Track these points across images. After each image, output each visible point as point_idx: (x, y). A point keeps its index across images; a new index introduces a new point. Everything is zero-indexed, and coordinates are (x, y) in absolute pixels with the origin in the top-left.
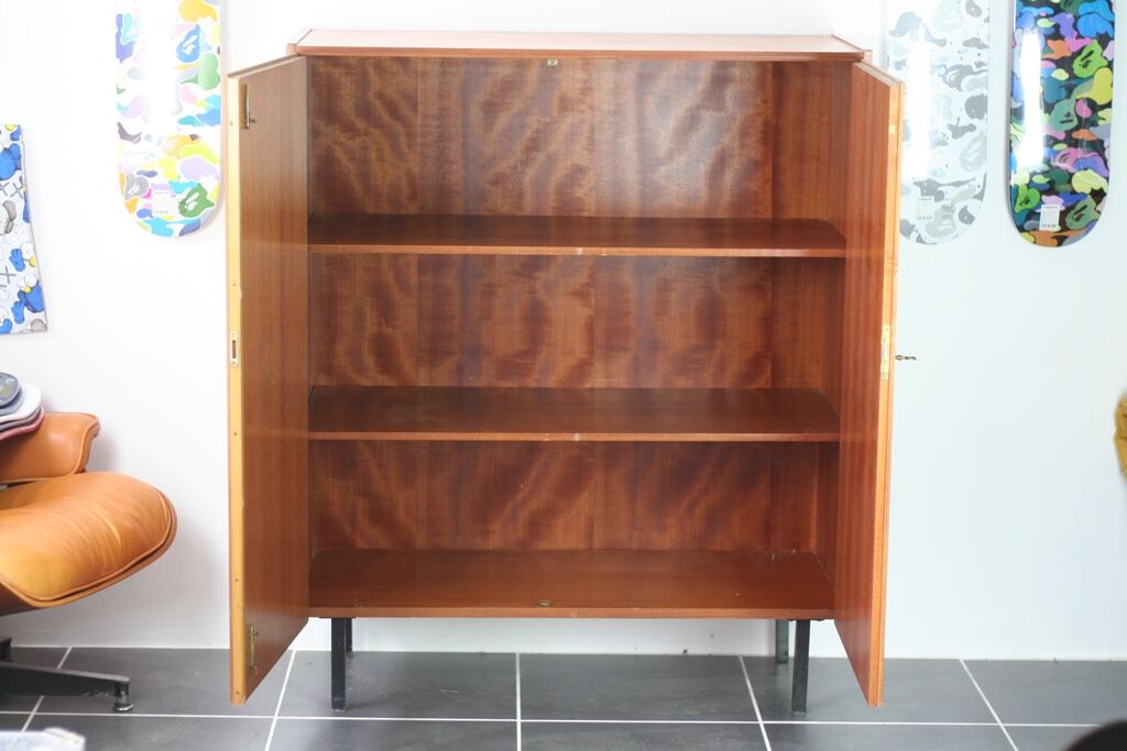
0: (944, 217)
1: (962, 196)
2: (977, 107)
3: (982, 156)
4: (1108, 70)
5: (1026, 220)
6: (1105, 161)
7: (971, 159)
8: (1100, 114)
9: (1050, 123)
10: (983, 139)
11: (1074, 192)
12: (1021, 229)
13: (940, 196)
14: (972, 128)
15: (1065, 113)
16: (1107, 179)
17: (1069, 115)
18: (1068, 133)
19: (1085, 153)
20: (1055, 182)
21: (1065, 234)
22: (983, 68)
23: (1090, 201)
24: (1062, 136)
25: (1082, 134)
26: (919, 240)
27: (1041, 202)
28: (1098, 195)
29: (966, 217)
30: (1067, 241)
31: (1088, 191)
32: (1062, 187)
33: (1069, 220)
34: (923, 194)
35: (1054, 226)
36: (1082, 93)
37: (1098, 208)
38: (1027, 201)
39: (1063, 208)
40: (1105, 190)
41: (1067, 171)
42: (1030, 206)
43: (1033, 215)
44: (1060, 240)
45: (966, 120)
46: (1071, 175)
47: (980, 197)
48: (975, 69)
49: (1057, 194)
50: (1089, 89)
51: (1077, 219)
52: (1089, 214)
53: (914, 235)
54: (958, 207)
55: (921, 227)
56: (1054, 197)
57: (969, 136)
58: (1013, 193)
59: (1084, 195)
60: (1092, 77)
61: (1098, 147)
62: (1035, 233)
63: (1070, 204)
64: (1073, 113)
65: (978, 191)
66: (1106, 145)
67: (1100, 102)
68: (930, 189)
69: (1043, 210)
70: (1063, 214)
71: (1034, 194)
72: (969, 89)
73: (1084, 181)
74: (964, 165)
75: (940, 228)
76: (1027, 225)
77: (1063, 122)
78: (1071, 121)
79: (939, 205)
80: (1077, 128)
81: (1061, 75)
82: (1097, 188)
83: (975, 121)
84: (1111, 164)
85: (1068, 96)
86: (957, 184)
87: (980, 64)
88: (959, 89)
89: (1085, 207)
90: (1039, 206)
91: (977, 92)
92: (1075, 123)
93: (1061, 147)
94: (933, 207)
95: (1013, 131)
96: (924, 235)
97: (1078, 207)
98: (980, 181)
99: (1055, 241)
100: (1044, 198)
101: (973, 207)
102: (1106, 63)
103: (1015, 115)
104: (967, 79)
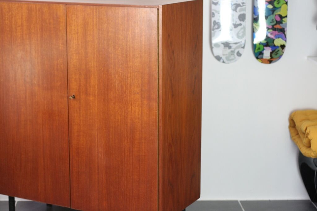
0: (232, 54)
1: (237, 47)
2: (242, 17)
3: (244, 34)
4: (286, 5)
5: (259, 55)
6: (285, 35)
7: (241, 35)
8: (284, 19)
9: (267, 23)
10: (244, 28)
11: (275, 46)
12: (257, 58)
13: (230, 47)
14: (240, 25)
15: (272, 19)
16: (286, 41)
17: (273, 20)
18: (273, 26)
19: (279, 32)
20: (268, 43)
21: (272, 59)
22: (244, 4)
23: (280, 49)
24: (271, 27)
25: (277, 26)
26: (223, 62)
27: (264, 49)
28: (283, 47)
29: (239, 54)
30: (272, 62)
31: (279, 45)
32: (270, 44)
33: (273, 55)
34: (224, 47)
35: (268, 57)
36: (277, 12)
37: (283, 51)
38: (259, 49)
39: (271, 51)
40: (285, 45)
41: (272, 39)
42: (260, 50)
43: (261, 53)
44: (270, 61)
45: (239, 22)
46: (274, 40)
47: (243, 47)
48: (241, 5)
49: (269, 46)
50: (280, 11)
51: (276, 55)
52: (280, 52)
53: (222, 61)
54: (236, 51)
55: (224, 58)
56: (268, 48)
57: (240, 27)
58: (254, 46)
59: (278, 47)
60: (280, 7)
61: (283, 31)
62: (262, 59)
63: (274, 49)
64: (274, 19)
65: (243, 46)
66: (285, 30)
67: (283, 15)
68: (227, 45)
69: (265, 52)
70: (271, 53)
71: (262, 47)
72: (240, 11)
73: (278, 42)
74: (238, 37)
75: (230, 58)
76: (259, 57)
77: (271, 22)
78: (273, 22)
79: (230, 51)
80: (276, 24)
81: (270, 7)
82: (282, 44)
83: (242, 22)
84: (287, 36)
85: (273, 14)
86: (236, 43)
87: (243, 3)
88: (236, 11)
89: (278, 51)
90: (263, 50)
91: (242, 13)
92: (275, 22)
93: (271, 31)
94: (228, 51)
95: (254, 25)
96: (225, 60)
97: (276, 51)
98: (243, 42)
99: (269, 62)
100: (265, 48)
101: (241, 51)
102: (285, 2)
103: (255, 20)
104: (239, 8)
